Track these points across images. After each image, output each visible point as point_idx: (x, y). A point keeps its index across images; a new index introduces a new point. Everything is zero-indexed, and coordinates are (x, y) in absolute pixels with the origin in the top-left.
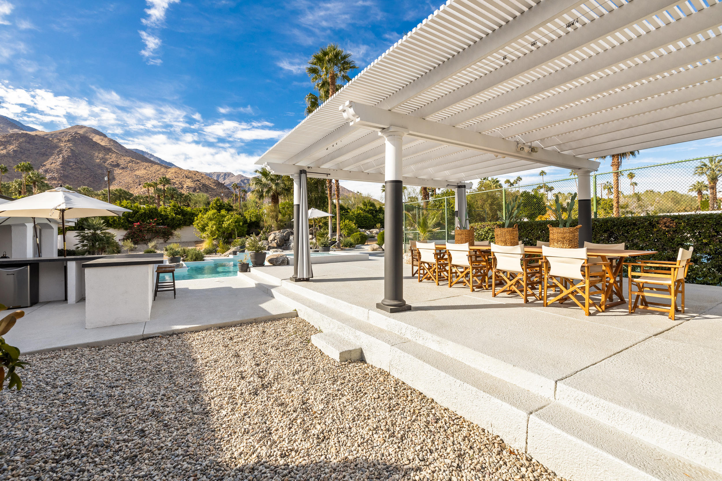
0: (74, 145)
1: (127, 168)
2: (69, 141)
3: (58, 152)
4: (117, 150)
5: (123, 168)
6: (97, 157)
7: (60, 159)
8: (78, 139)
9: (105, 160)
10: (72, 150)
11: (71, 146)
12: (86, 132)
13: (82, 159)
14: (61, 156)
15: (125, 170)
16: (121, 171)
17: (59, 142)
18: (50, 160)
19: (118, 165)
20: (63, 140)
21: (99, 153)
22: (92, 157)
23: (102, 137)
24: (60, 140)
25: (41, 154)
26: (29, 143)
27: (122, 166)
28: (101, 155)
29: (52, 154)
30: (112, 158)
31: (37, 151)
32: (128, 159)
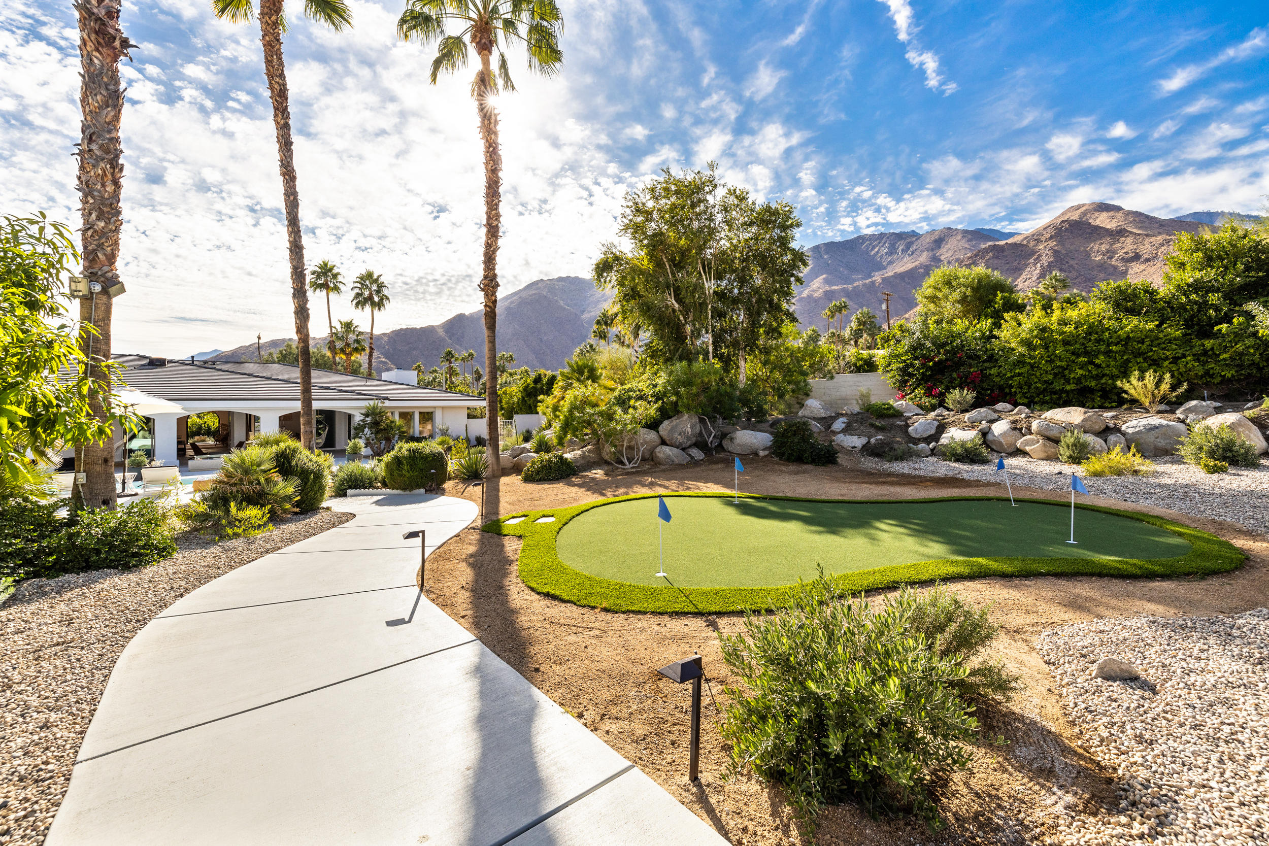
0: (1060, 242)
1: (1155, 257)
2: (1051, 238)
3: (1035, 260)
4: (1141, 228)
5: (1148, 260)
6: (1098, 252)
7: (1038, 271)
8: (1066, 229)
9: (1111, 253)
10: (1055, 251)
11: (1055, 246)
12: (1084, 214)
13: (1071, 262)
14: (1039, 265)
15: (1151, 263)
16: (1143, 267)
17: (1036, 245)
18: (1024, 276)
19: (1137, 257)
20: (1043, 239)
21: (1102, 244)
22: (1088, 255)
23: (1112, 213)
24: (1038, 241)
25: (1013, 269)
26: (997, 258)
27: (1146, 256)
28: (1104, 248)
29: (1026, 265)
30: (1127, 245)
31: (1008, 266)
32: (1160, 239)
